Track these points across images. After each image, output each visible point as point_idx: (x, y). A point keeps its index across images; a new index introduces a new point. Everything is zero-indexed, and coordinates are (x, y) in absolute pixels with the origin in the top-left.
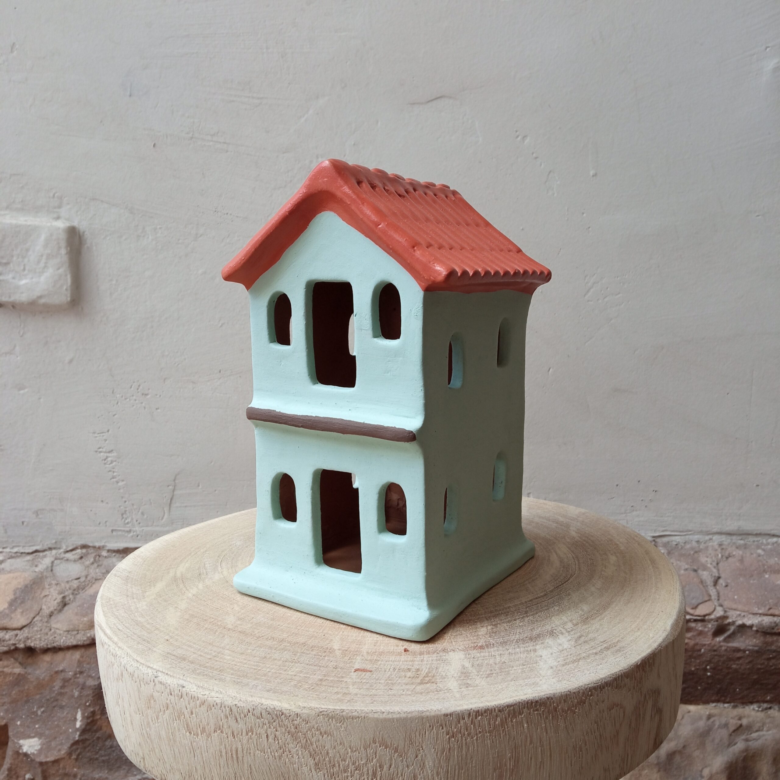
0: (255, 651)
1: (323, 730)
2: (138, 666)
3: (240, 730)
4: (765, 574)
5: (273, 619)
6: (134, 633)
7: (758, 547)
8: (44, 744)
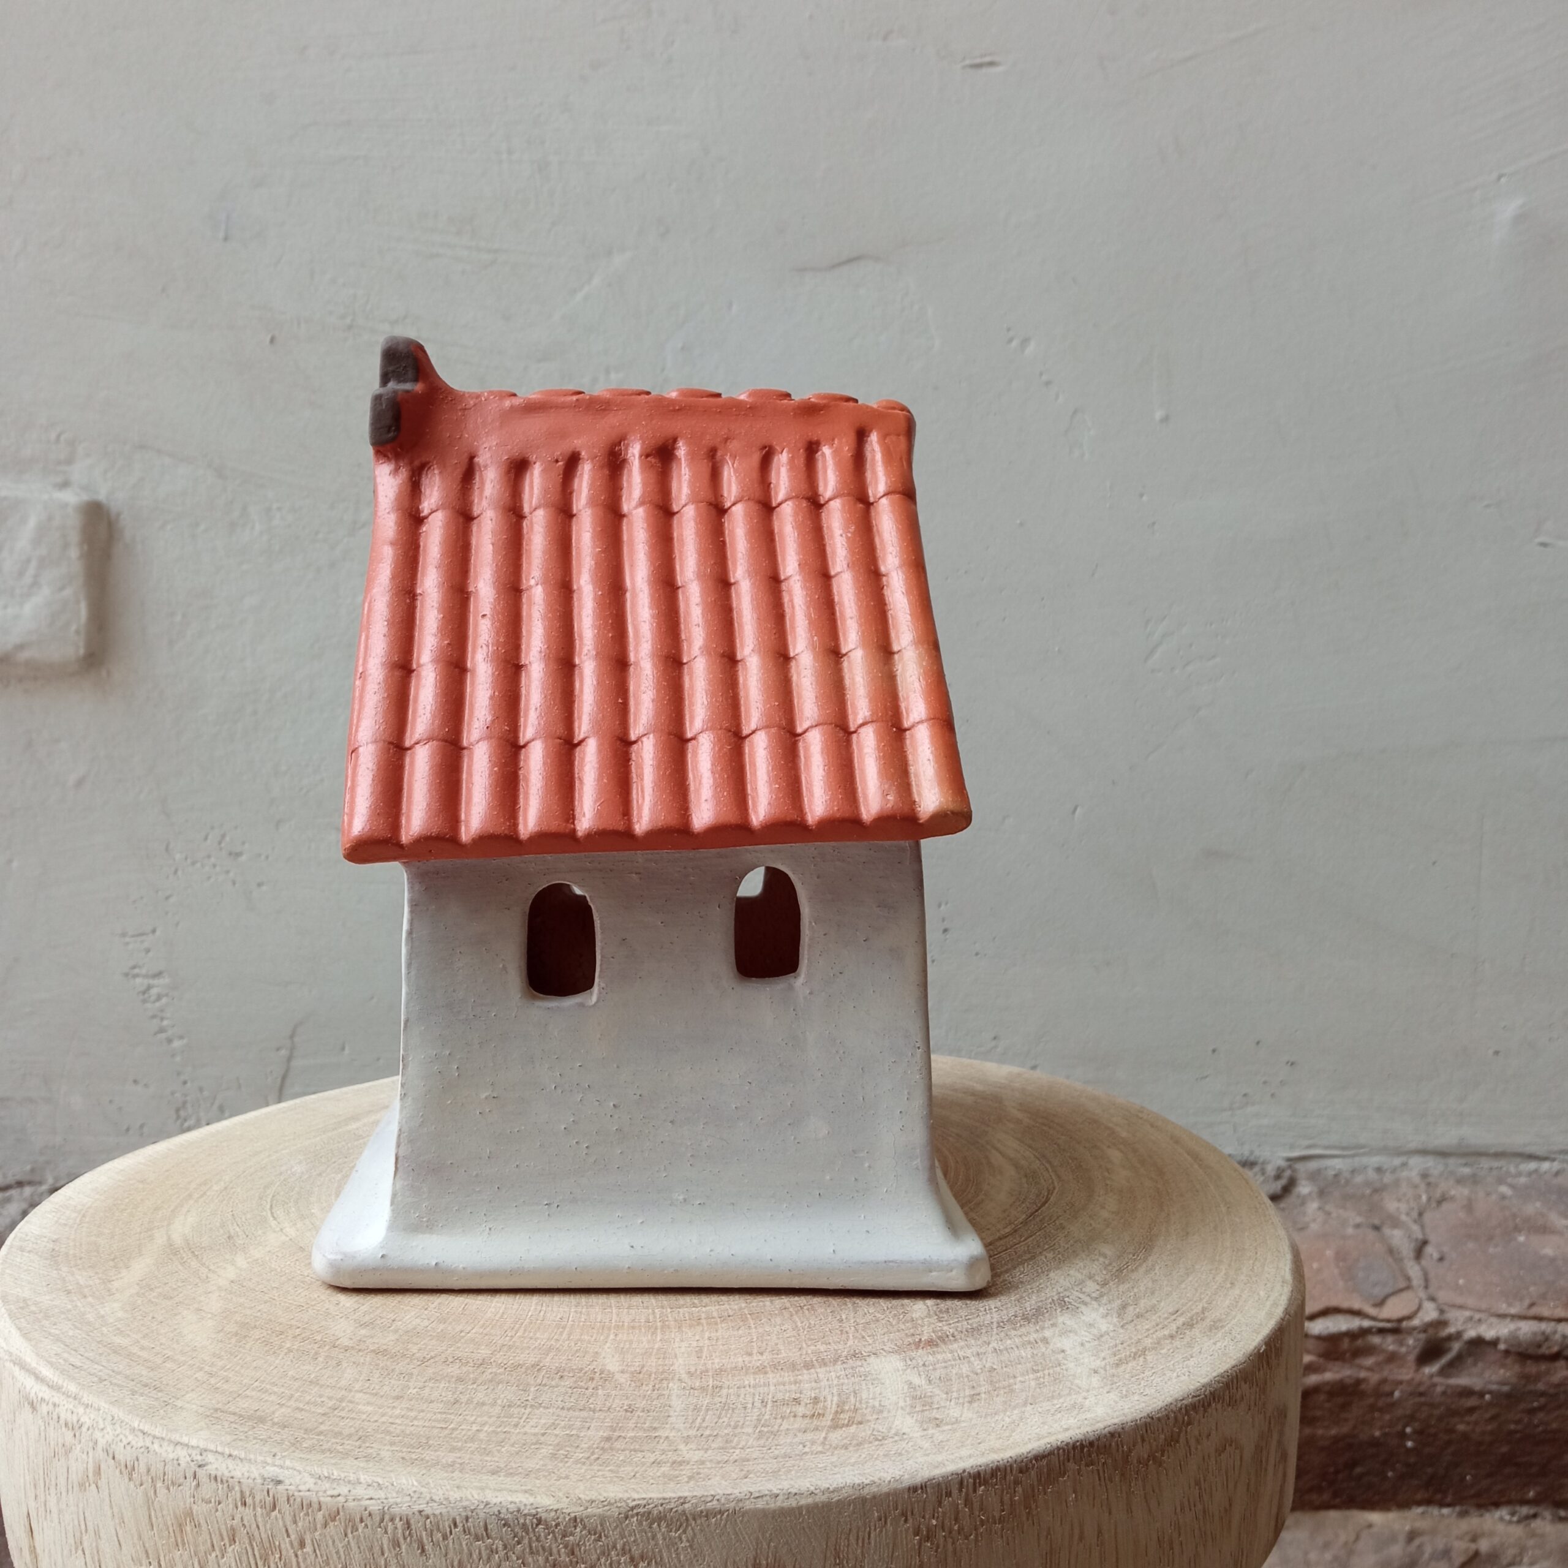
6: (113, 1371)
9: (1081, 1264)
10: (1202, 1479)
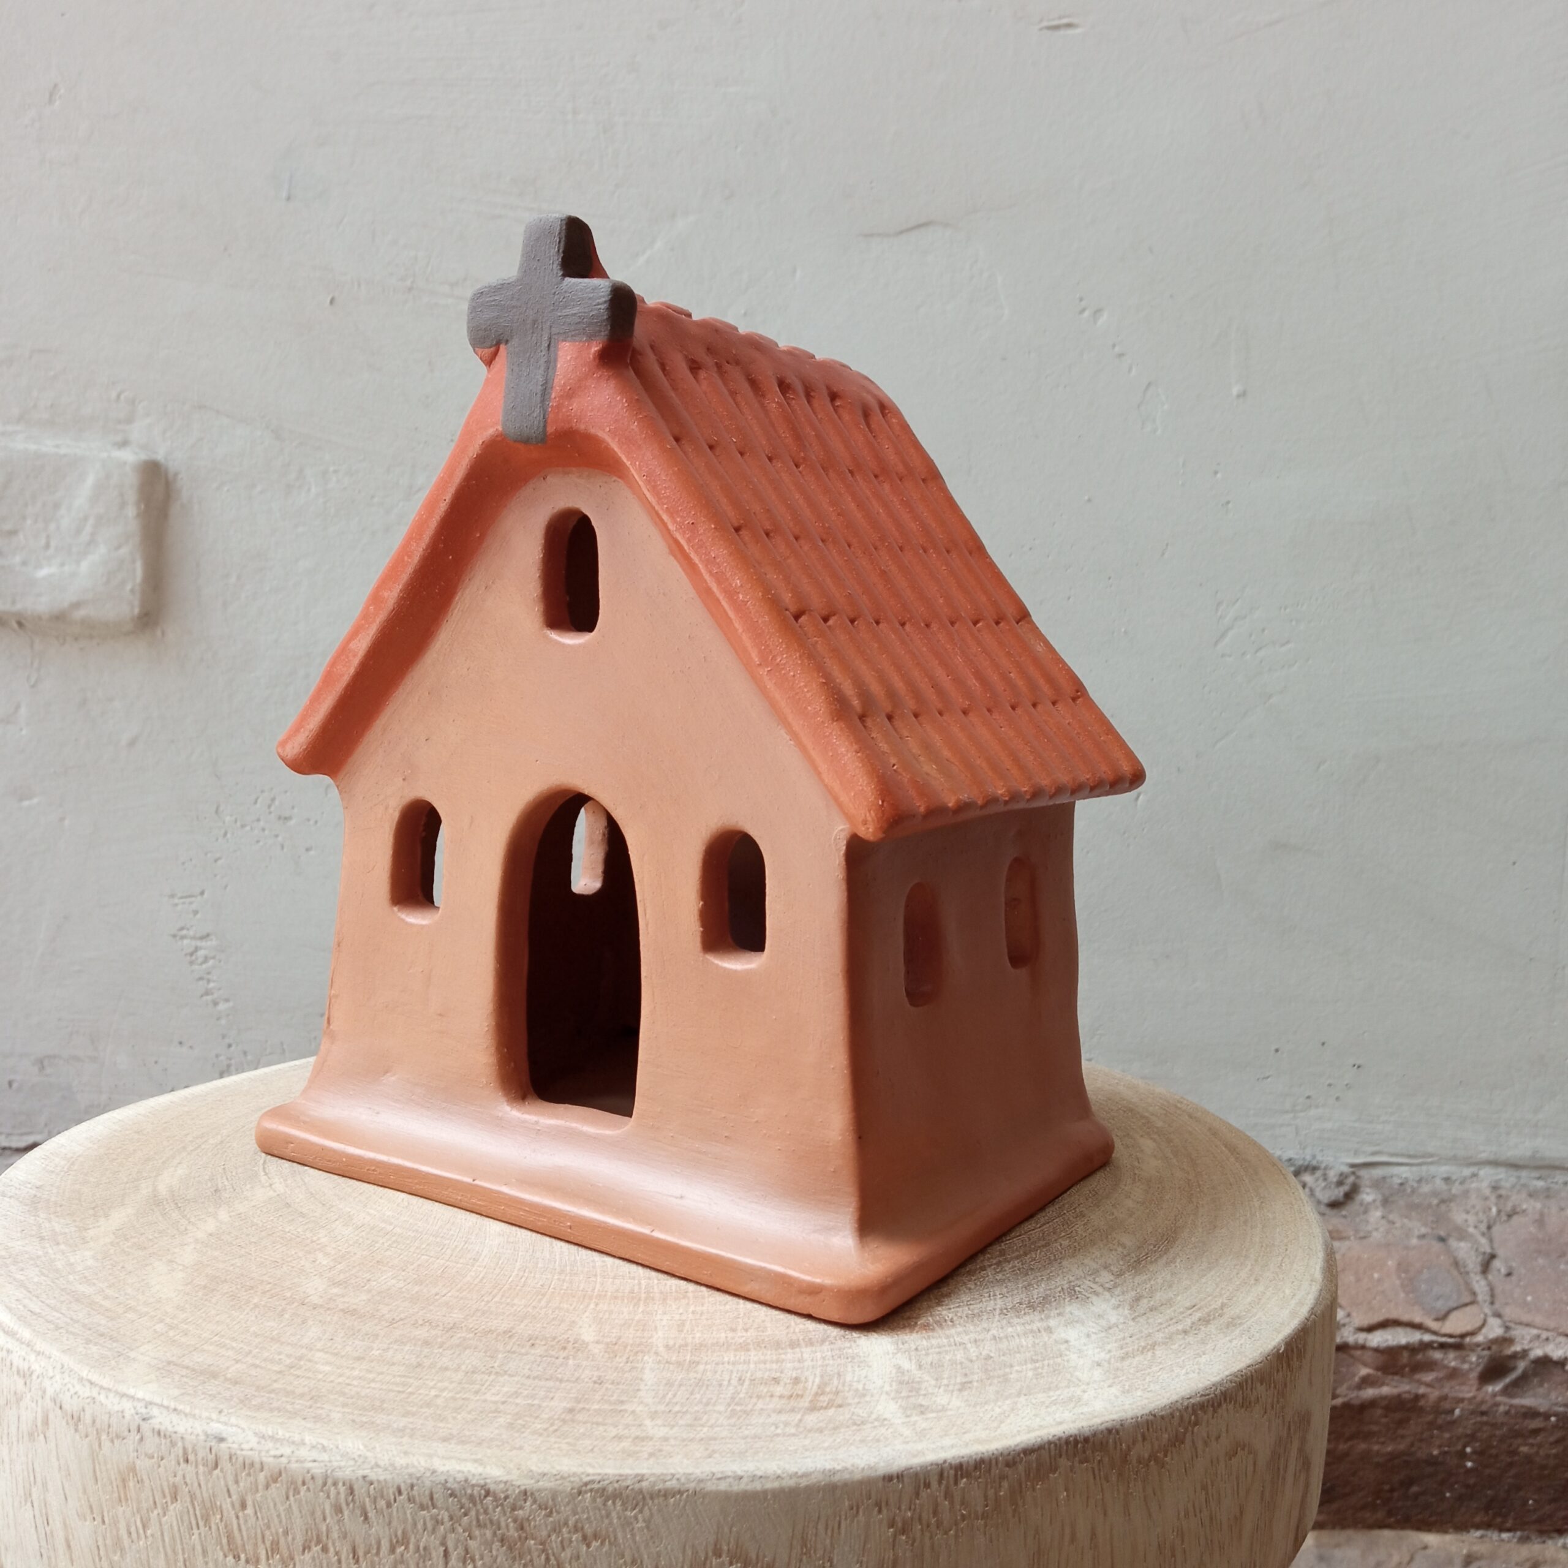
0: (391, 1352)
1: (589, 1530)
2: (94, 1395)
3: (373, 1542)
6: (72, 1319)
9: (1098, 1254)
10: (1209, 1483)
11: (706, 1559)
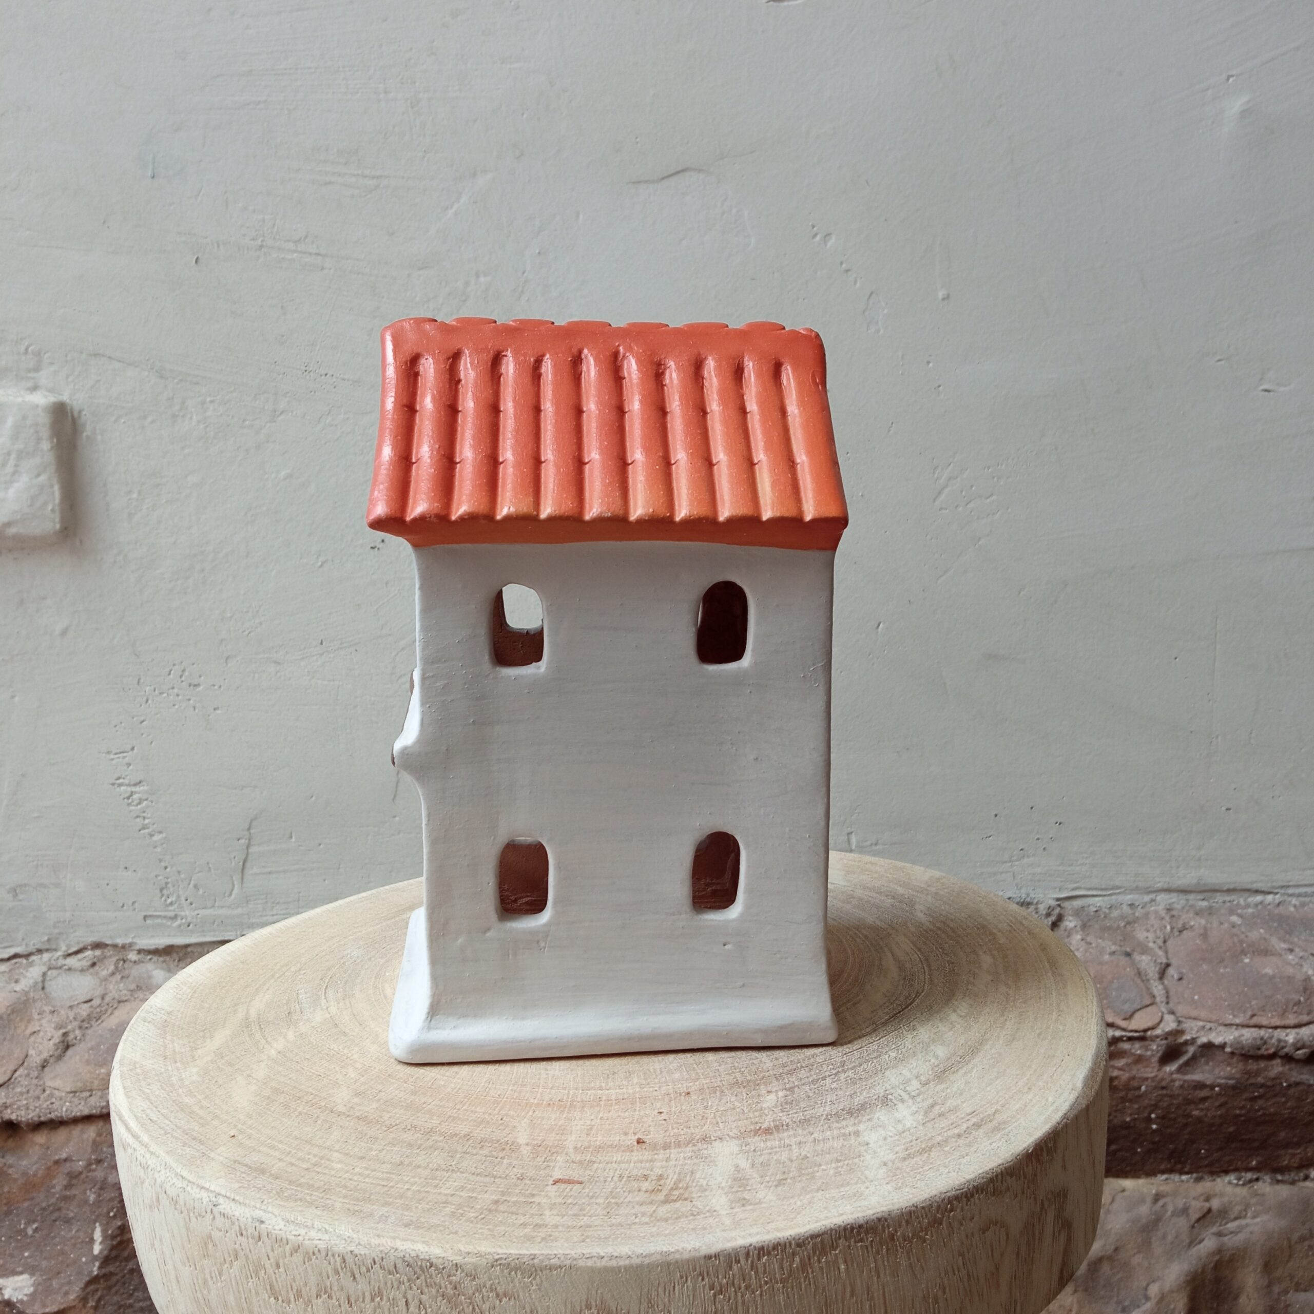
0: (384, 1152)
1: (500, 1290)
2: (185, 1186)
3: (360, 1294)
4: (1243, 957)
5: (414, 1093)
6: (176, 1126)
7: (1232, 912)
8: (39, 1284)
9: (915, 1064)
10: (966, 1251)
11: (581, 1311)
